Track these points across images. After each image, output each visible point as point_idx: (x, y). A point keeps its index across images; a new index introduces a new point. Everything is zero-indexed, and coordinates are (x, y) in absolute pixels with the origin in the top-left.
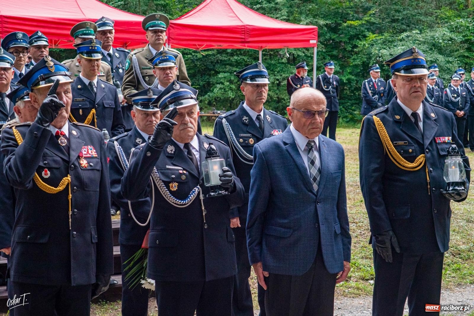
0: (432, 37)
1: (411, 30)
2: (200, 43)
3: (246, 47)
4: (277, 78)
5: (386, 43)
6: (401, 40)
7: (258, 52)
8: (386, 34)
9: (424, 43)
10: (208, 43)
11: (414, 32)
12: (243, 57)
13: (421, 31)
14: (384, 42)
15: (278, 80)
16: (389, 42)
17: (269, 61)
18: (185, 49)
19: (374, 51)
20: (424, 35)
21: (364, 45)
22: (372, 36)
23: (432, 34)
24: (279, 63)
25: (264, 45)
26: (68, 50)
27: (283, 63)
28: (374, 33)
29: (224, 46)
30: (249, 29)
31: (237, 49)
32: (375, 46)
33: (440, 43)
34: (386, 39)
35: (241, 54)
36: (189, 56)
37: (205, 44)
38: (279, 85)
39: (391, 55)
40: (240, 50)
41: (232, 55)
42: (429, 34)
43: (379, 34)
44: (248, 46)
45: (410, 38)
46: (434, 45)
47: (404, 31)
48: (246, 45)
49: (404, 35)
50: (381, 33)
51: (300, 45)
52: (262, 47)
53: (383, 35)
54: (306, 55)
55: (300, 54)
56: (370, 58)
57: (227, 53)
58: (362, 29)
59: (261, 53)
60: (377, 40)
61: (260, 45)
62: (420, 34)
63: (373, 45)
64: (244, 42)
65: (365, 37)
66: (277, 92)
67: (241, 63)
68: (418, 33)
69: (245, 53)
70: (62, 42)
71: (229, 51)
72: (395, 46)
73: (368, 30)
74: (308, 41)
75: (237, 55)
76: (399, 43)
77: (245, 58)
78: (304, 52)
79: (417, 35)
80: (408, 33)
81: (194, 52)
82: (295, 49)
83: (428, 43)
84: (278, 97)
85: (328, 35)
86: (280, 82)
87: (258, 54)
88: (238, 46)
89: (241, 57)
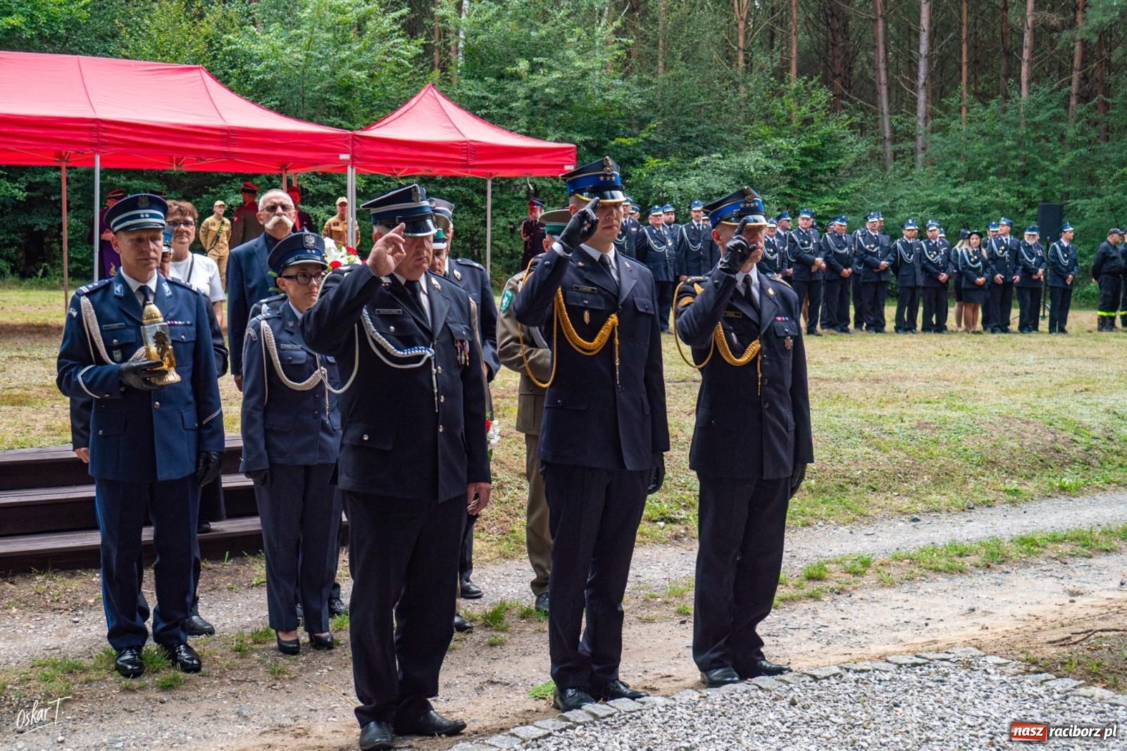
0: (740, 164)
1: (709, 153)
2: (400, 167)
3: (468, 174)
4: (511, 220)
5: (674, 172)
6: (694, 169)
7: (486, 181)
8: (672, 159)
9: (728, 173)
10: (412, 167)
11: (714, 156)
12: (460, 188)
13: (723, 155)
14: (670, 171)
15: (511, 223)
16: (677, 170)
17: (499, 196)
18: (372, 175)
19: (656, 183)
20: (727, 161)
21: (641, 174)
22: (652, 162)
23: (740, 160)
24: (514, 198)
25: (493, 171)
26: (193, 172)
27: (519, 198)
28: (655, 157)
29: (436, 171)
30: (474, 147)
31: (451, 177)
32: (657, 175)
33: (752, 174)
34: (672, 166)
35: (457, 185)
36: (379, 186)
37: (407, 168)
38: (513, 231)
39: (680, 190)
40: (455, 177)
41: (443, 185)
42: (735, 159)
43: (662, 158)
44: (472, 173)
45: (708, 165)
46: (742, 177)
47: (698, 154)
48: (470, 170)
49: (699, 160)
50: (665, 156)
51: (546, 173)
52: (491, 175)
53: (668, 160)
54: (554, 187)
55: (546, 184)
56: (649, 194)
57: (436, 182)
58: (638, 150)
59: (489, 183)
60: (659, 168)
61: (489, 171)
62: (723, 159)
63: (653, 174)
64: (465, 166)
65: (642, 161)
66: (511, 242)
67: (457, 197)
68: (719, 158)
69: (464, 182)
70: (188, 161)
71: (439, 178)
72: (685, 176)
73: (647, 151)
74: (562, 166)
75: (451, 185)
76: (692, 172)
77: (463, 189)
78: (551, 182)
79: (717, 161)
80: (705, 158)
81: (388, 179)
82: (538, 178)
83: (734, 173)
84: (512, 250)
85: (588, 158)
86: (515, 228)
87: (486, 185)
88: (456, 172)
89: (456, 188)
